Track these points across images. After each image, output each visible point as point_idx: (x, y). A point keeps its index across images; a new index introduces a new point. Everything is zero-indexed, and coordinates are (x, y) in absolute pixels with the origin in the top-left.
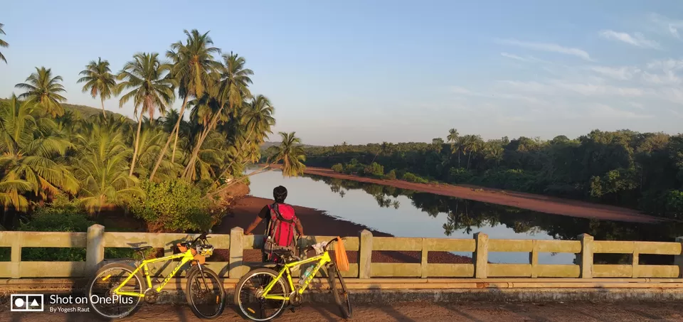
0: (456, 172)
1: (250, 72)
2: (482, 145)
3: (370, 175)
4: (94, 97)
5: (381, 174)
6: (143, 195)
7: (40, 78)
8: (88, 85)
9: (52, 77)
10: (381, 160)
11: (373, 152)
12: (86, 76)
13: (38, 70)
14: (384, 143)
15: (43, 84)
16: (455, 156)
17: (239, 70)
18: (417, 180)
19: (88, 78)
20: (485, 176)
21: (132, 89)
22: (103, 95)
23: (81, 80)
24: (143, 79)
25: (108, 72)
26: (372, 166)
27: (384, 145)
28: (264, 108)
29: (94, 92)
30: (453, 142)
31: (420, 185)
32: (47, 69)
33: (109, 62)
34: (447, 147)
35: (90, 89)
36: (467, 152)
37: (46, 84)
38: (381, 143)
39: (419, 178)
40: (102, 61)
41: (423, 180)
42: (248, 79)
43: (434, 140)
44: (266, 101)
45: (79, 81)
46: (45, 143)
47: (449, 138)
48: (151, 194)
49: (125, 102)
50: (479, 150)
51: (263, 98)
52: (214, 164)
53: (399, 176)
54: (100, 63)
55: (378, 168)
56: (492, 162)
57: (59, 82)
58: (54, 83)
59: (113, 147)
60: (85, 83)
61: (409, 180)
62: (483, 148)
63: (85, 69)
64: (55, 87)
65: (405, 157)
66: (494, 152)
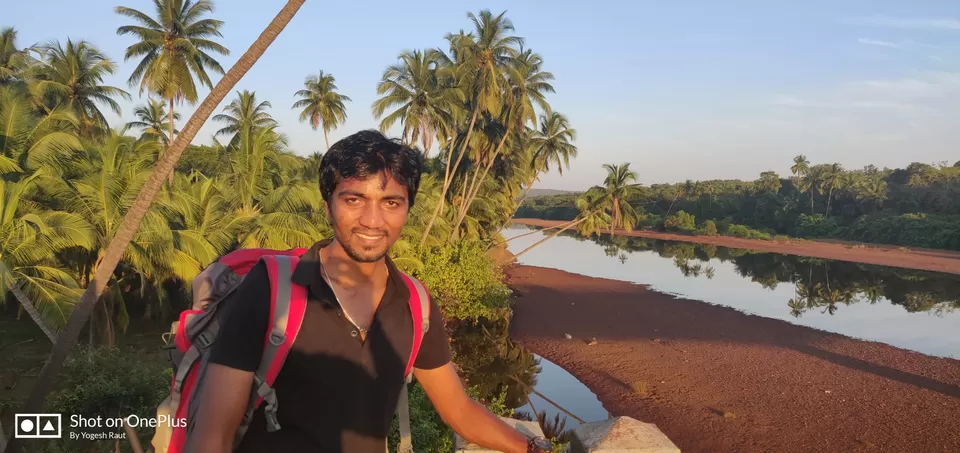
0: (810, 222)
1: (549, 76)
2: (851, 178)
3: (675, 230)
4: (315, 128)
5: (690, 226)
6: (421, 267)
7: (242, 105)
8: (307, 111)
9: (257, 103)
10: (681, 205)
11: (668, 195)
12: (303, 98)
13: (240, 94)
14: (688, 182)
15: (246, 115)
16: (805, 197)
17: (534, 74)
18: (752, 234)
19: (307, 101)
20: (860, 226)
21: (396, 107)
22: (326, 125)
23: (297, 105)
24: (414, 91)
25: (333, 90)
26: (677, 216)
27: (688, 185)
28: (560, 131)
29: (313, 121)
30: (799, 175)
31: (759, 242)
32: (250, 93)
33: (334, 76)
34: (787, 185)
35: (309, 118)
36: (826, 189)
37: (250, 113)
38: (684, 182)
39: (755, 232)
40: (323, 76)
41: (762, 235)
42: (547, 87)
43: (762, 174)
44: (562, 120)
45: (294, 106)
46: (291, 193)
47: (794, 169)
48: (429, 265)
49: (388, 127)
50: (843, 187)
51: (558, 116)
52: (483, 219)
53: (721, 230)
54: (322, 79)
55: (685, 219)
56: (870, 205)
57: (266, 109)
58: (259, 112)
60: (302, 109)
61: (737, 235)
62: (851, 183)
63: (305, 88)
64: (261, 118)
65: (720, 201)
66: (872, 188)
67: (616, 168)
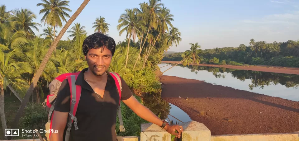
0: (256, 60)
3: (213, 63)
5: (218, 62)
6: (133, 77)
7: (76, 28)
8: (97, 29)
9: (81, 27)
10: (215, 56)
11: (210, 53)
13: (75, 24)
14: (217, 48)
15: (77, 30)
16: (254, 52)
17: (168, 15)
18: (237, 64)
19: (96, 26)
20: (272, 61)
21: (124, 27)
23: (93, 27)
24: (130, 22)
25: (105, 22)
26: (213, 59)
27: (217, 49)
28: (176, 33)
30: (252, 45)
31: (239, 66)
32: (79, 23)
34: (248, 48)
35: (97, 31)
36: (261, 50)
37: (79, 30)
38: (215, 48)
41: (240, 64)
42: (172, 19)
43: (240, 45)
44: (176, 30)
47: (250, 43)
48: (136, 76)
49: (122, 33)
50: (266, 49)
51: (175, 28)
52: (152, 61)
53: (227, 63)
54: (101, 19)
55: (216, 60)
56: (275, 54)
57: (84, 29)
58: (82, 29)
59: (117, 55)
60: (95, 28)
61: (232, 64)
62: (268, 47)
63: (95, 22)
64: (82, 31)
65: (227, 54)
66: (275, 49)
67: (194, 44)
